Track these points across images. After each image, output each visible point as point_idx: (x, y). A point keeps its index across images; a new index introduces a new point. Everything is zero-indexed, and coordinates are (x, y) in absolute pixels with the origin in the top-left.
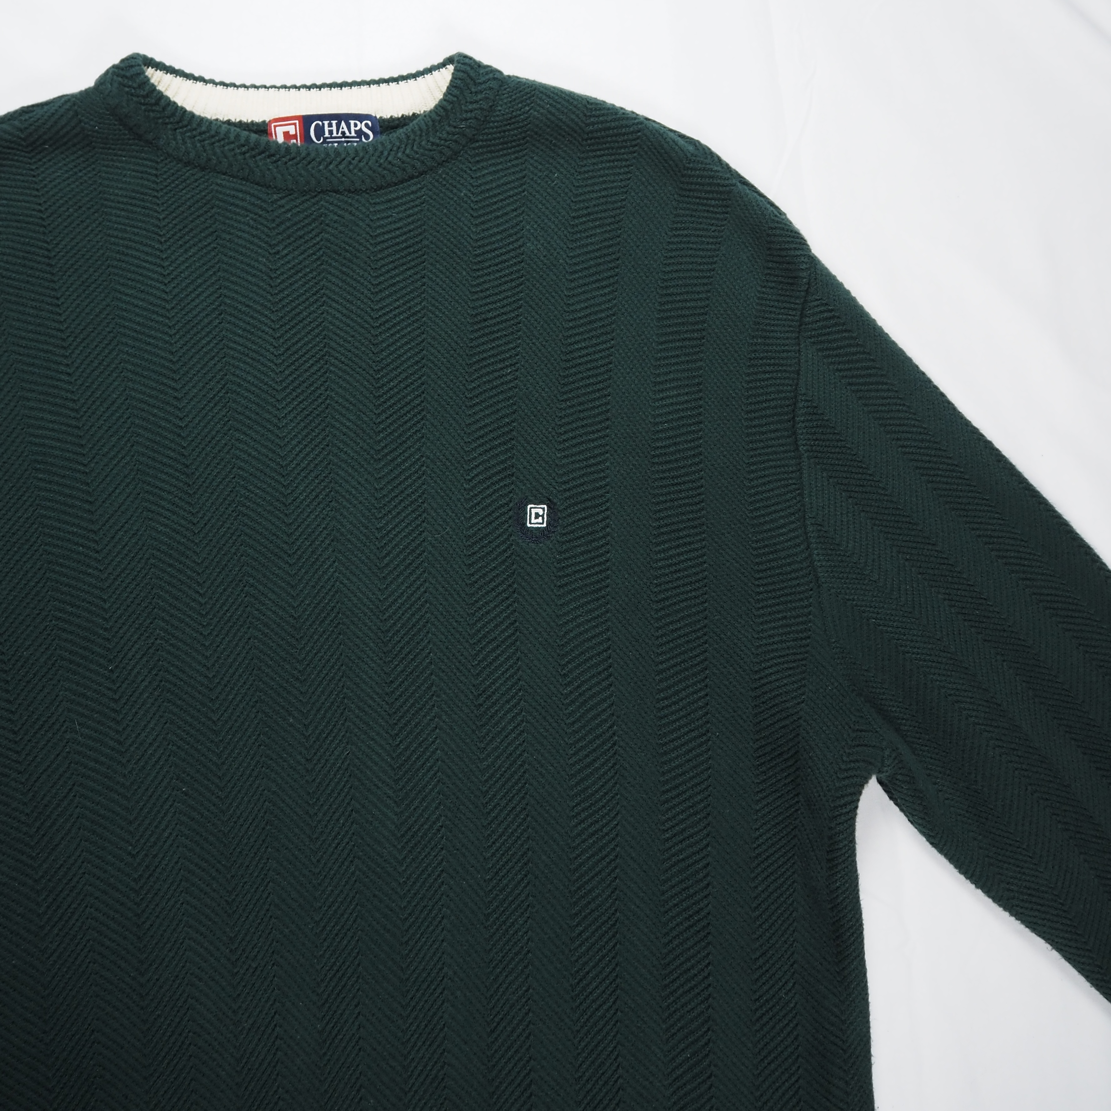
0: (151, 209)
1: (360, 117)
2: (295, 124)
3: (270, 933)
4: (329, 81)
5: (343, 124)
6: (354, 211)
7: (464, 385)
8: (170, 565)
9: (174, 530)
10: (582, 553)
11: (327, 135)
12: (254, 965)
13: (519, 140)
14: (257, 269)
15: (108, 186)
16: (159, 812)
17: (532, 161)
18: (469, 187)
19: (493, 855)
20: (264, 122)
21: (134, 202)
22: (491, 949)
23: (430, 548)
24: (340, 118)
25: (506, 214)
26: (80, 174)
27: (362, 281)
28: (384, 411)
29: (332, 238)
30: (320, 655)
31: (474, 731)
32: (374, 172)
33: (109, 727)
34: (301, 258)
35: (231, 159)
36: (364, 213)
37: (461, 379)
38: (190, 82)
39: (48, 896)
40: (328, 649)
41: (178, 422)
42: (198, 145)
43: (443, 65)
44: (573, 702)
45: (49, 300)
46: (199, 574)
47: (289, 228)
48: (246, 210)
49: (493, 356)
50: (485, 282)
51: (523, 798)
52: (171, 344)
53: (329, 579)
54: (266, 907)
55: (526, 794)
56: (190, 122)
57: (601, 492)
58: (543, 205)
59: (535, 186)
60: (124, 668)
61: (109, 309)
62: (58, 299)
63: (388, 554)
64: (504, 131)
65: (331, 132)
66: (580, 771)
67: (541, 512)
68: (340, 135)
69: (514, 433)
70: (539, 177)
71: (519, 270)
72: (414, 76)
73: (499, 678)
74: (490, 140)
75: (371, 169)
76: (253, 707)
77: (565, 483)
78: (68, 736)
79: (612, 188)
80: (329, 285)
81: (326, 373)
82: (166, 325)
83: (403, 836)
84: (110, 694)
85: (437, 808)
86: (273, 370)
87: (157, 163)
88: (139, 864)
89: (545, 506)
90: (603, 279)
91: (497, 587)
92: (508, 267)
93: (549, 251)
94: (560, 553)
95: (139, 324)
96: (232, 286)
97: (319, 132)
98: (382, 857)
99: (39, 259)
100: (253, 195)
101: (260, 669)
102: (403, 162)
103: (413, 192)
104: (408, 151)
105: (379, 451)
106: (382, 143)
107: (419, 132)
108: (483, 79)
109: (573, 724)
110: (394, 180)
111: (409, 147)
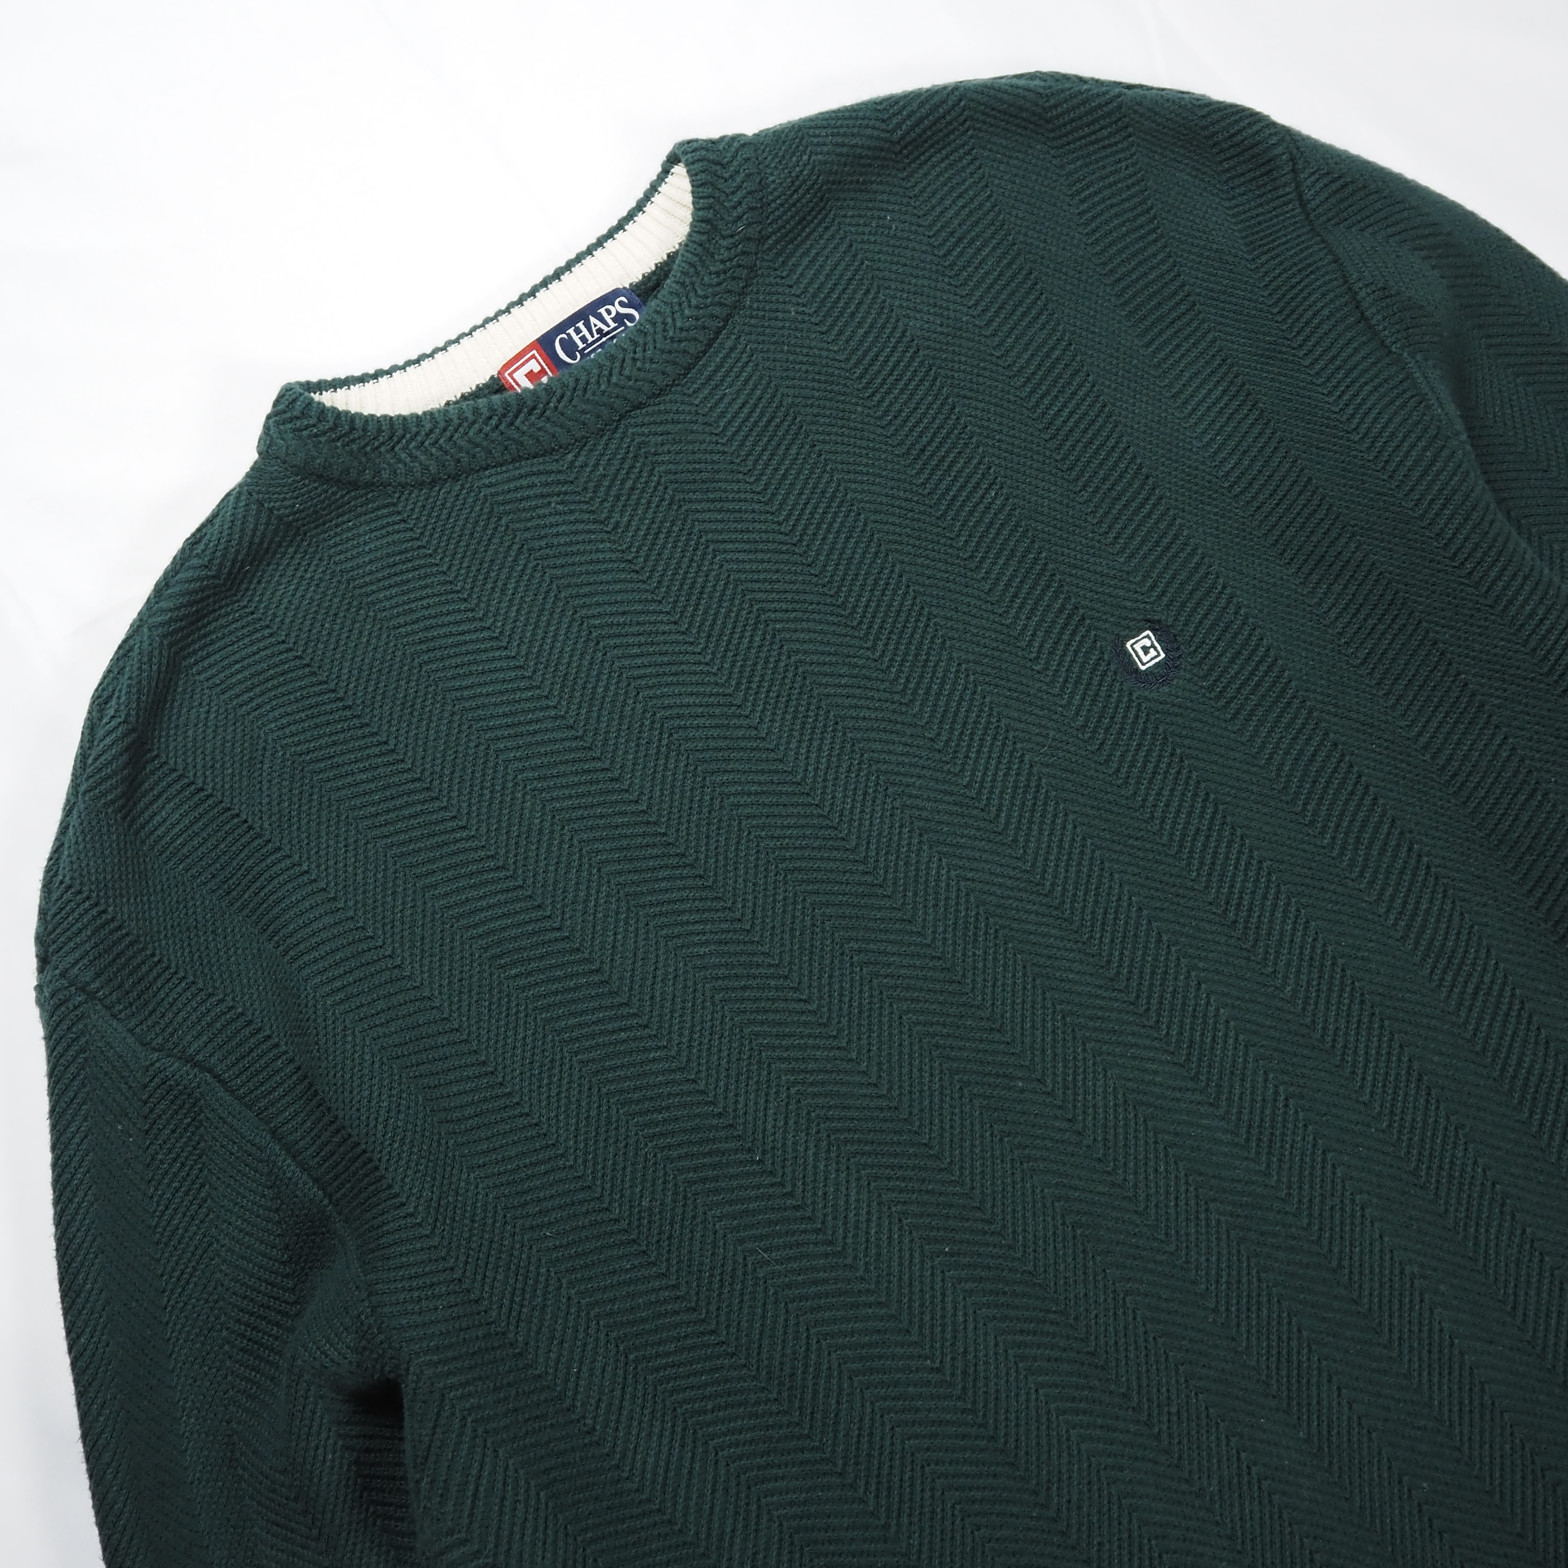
0: (424, 566)
1: (607, 299)
2: (533, 357)
3: (1167, 1359)
4: (538, 280)
5: (593, 320)
6: (676, 417)
7: (951, 546)
8: (744, 988)
9: (720, 942)
10: (1232, 661)
11: (581, 345)
12: (1174, 1410)
13: (817, 204)
14: (604, 561)
15: (352, 569)
16: (933, 1297)
17: (848, 220)
18: (794, 300)
19: (1372, 1093)
20: (492, 377)
21: (397, 569)
22: (1447, 1210)
23: (1045, 770)
24: (582, 315)
25: (860, 303)
26: (308, 575)
27: (743, 496)
28: (877, 639)
29: (672, 467)
30: (999, 983)
31: (1248, 959)
32: (670, 352)
33: (805, 1232)
34: (649, 516)
35: (485, 443)
36: (690, 413)
37: (943, 541)
38: (370, 385)
39: (867, 1483)
40: (1005, 970)
41: (633, 807)
42: (433, 450)
43: (666, 171)
44: (1343, 848)
45: (376, 750)
46: (786, 977)
47: (610, 487)
48: (543, 496)
49: (962, 487)
50: (891, 404)
51: (1362, 1002)
52: (563, 717)
53: (948, 885)
54: (1142, 1329)
55: (1362, 995)
57: (1202, 571)
58: (898, 264)
59: (872, 247)
60: (773, 1148)
63: (999, 810)
64: (794, 205)
65: (583, 339)
66: (1409, 926)
67: (1147, 643)
68: (596, 336)
69: (1051, 566)
70: (870, 233)
71: (922, 362)
72: (640, 207)
73: (1234, 875)
74: (783, 227)
75: (663, 351)
76: (961, 1098)
77: (1153, 588)
78: (761, 1274)
79: (966, 190)
80: (708, 526)
81: (774, 636)
82: (539, 698)
83: (1248, 1140)
84: (778, 1191)
85: (1266, 1080)
86: (708, 673)
87: (394, 505)
88: (953, 1375)
89: (1148, 632)
90: (1029, 309)
91: (1157, 766)
92: (907, 367)
93: (942, 315)
94: (1205, 677)
95: (505, 715)
96: (588, 601)
97: (569, 347)
98: (1239, 1181)
100: (539, 473)
101: (937, 1046)
102: (697, 319)
103: (732, 349)
104: (694, 302)
105: (903, 691)
106: (657, 312)
107: (692, 270)
108: (729, 155)
109: (1361, 874)
110: (700, 348)
111: (691, 295)
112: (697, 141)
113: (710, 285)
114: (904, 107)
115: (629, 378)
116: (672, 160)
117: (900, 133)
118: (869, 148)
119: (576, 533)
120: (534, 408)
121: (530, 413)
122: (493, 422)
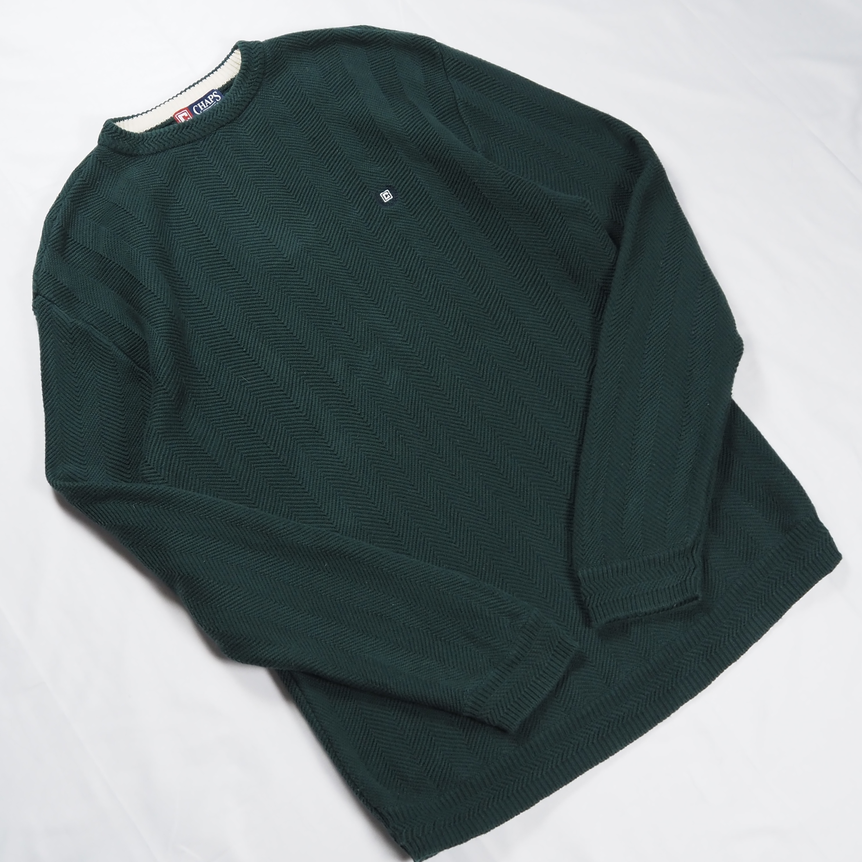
1: (211, 93)
2: (186, 112)
5: (206, 101)
6: (235, 130)
7: (323, 167)
10: (414, 196)
11: (202, 109)
13: (283, 63)
14: (211, 176)
18: (274, 94)
19: (450, 324)
20: (171, 117)
23: (350, 232)
24: (202, 99)
25: (294, 94)
27: (255, 154)
28: (297, 195)
29: (233, 146)
30: (330, 296)
31: (412, 286)
32: (233, 109)
34: (225, 161)
35: (173, 139)
36: (239, 129)
37: (320, 165)
38: (131, 120)
40: (332, 292)
41: (214, 249)
43: (232, 52)
44: (446, 252)
47: (213, 152)
48: (191, 156)
49: (327, 150)
50: (305, 125)
52: (195, 223)
53: (315, 267)
55: (449, 295)
63: (334, 245)
65: (203, 107)
66: (466, 275)
67: (387, 194)
68: (207, 106)
69: (356, 171)
73: (409, 261)
74: (272, 70)
75: (231, 108)
77: (389, 175)
80: (243, 164)
81: (263, 196)
82: (188, 218)
83: (407, 339)
85: (415, 322)
86: (242, 209)
87: (144, 161)
89: (388, 190)
91: (387, 230)
92: (311, 114)
94: (405, 202)
97: (198, 109)
100: (190, 149)
102: (242, 98)
103: (254, 108)
104: (241, 92)
105: (305, 211)
106: (229, 96)
107: (240, 83)
109: (452, 260)
110: (243, 107)
111: (240, 90)
112: (244, 42)
113: (247, 87)
115: (219, 117)
116: (234, 48)
120: (188, 127)
121: (187, 128)
122: (175, 131)
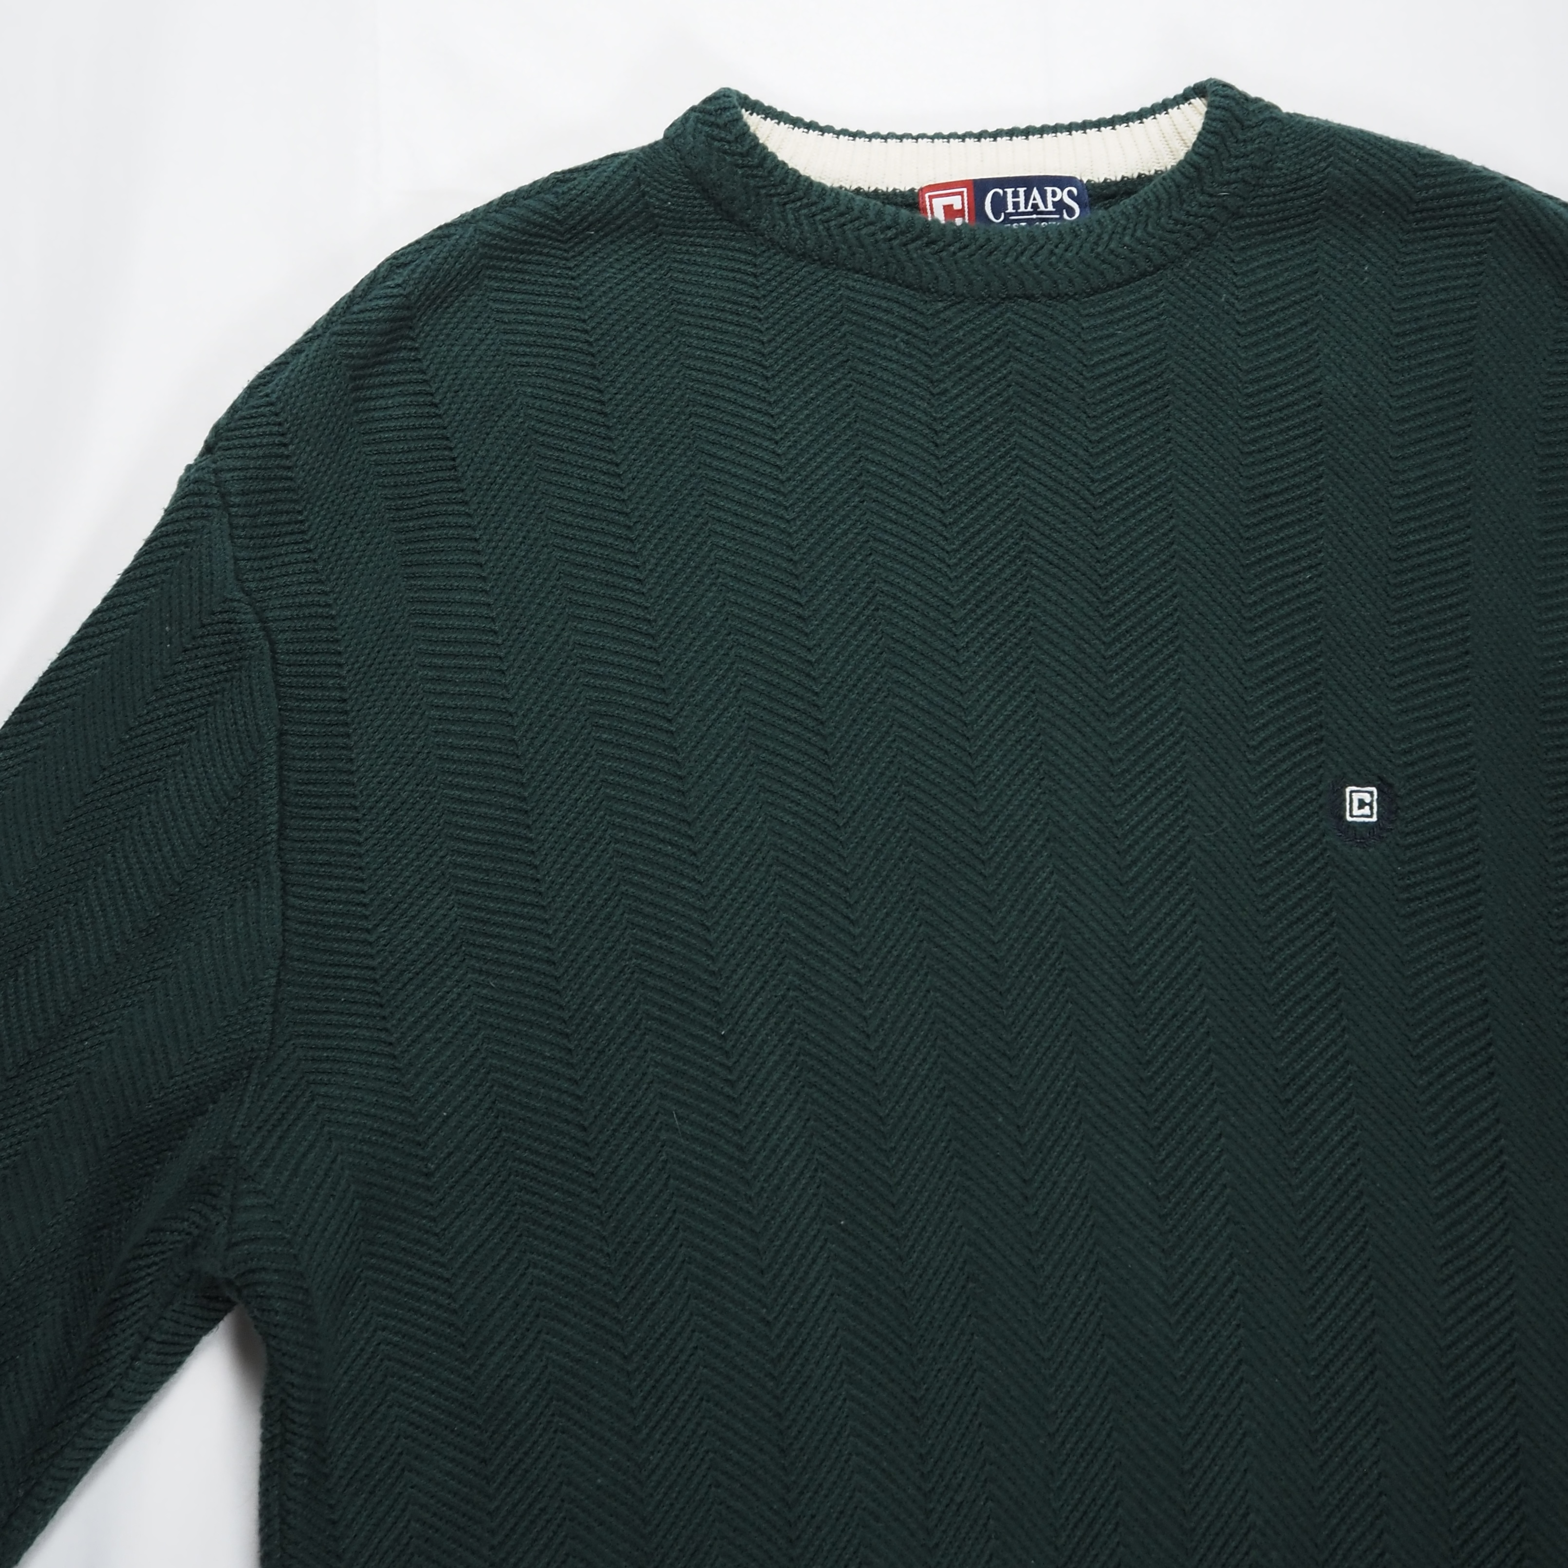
1: (1061, 182)
2: (961, 194)
3: (979, 1451)
4: (1007, 127)
5: (1035, 192)
6: (1058, 327)
7: (1239, 598)
8: (804, 875)
9: (807, 821)
10: (1438, 865)
11: (1010, 209)
12: (958, 1499)
13: (1307, 213)
14: (913, 418)
16: (803, 1256)
17: (1327, 247)
18: (1232, 288)
19: (1319, 1337)
20: (912, 190)
22: (1321, 1488)
23: (1198, 853)
24: (1028, 183)
25: (1292, 329)
27: (1074, 436)
28: (1117, 639)
29: (1027, 371)
30: (1037, 1017)
31: (1279, 1142)
32: (1088, 266)
33: (725, 1124)
34: (979, 401)
35: (871, 248)
36: (1072, 331)
37: (1233, 588)
38: (799, 132)
40: (1049, 1009)
42: (821, 227)
43: (1186, 97)
44: (1433, 1099)
46: (847, 890)
47: (959, 354)
48: (893, 326)
49: (1283, 552)
50: (1263, 437)
51: (1363, 1249)
52: (790, 535)
53: (1045, 900)
54: (974, 1409)
55: (1366, 1243)
56: (807, 193)
57: (1463, 767)
58: (1349, 315)
59: (1334, 285)
60: (742, 1033)
61: (694, 480)
62: (617, 465)
63: (1134, 862)
64: (1285, 201)
65: (1016, 205)
66: (1451, 1209)
67: (1367, 798)
68: (1029, 209)
69: (1321, 674)
70: (1340, 272)
71: (1317, 418)
72: (1141, 115)
73: (1314, 1059)
74: (1263, 215)
75: (1083, 261)
76: (939, 1097)
77: (1405, 752)
78: (664, 1136)
79: (1455, 288)
80: (1025, 442)
81: (1025, 578)
82: (779, 505)
83: (1177, 1304)
84: (723, 1073)
85: (1227, 1262)
86: (945, 575)
87: (755, 256)
88: (778, 1336)
89: (1374, 790)
90: (1449, 432)
91: (1305, 915)
92: (1299, 412)
93: (1361, 387)
94: (1402, 863)
95: (740, 503)
96: (877, 445)
97: (999, 204)
98: (1146, 1336)
99: (586, 404)
100: (903, 304)
101: (946, 1038)
102: (1132, 251)
103: (1146, 298)
104: (1139, 234)
105: (1114, 700)
106: (1099, 222)
107: (1155, 204)
108: (1255, 120)
109: (1435, 1134)
110: (1118, 278)
111: (1141, 226)
112: (1231, 87)
113: (1163, 229)
114: (1443, 174)
115: (1036, 266)
116: (1198, 91)
117: (1424, 194)
118: (1387, 192)
119: (903, 377)
120: (934, 242)
121: (928, 245)
122: (890, 233)
